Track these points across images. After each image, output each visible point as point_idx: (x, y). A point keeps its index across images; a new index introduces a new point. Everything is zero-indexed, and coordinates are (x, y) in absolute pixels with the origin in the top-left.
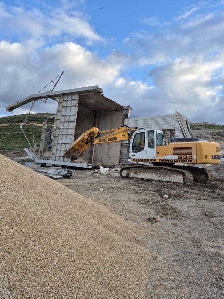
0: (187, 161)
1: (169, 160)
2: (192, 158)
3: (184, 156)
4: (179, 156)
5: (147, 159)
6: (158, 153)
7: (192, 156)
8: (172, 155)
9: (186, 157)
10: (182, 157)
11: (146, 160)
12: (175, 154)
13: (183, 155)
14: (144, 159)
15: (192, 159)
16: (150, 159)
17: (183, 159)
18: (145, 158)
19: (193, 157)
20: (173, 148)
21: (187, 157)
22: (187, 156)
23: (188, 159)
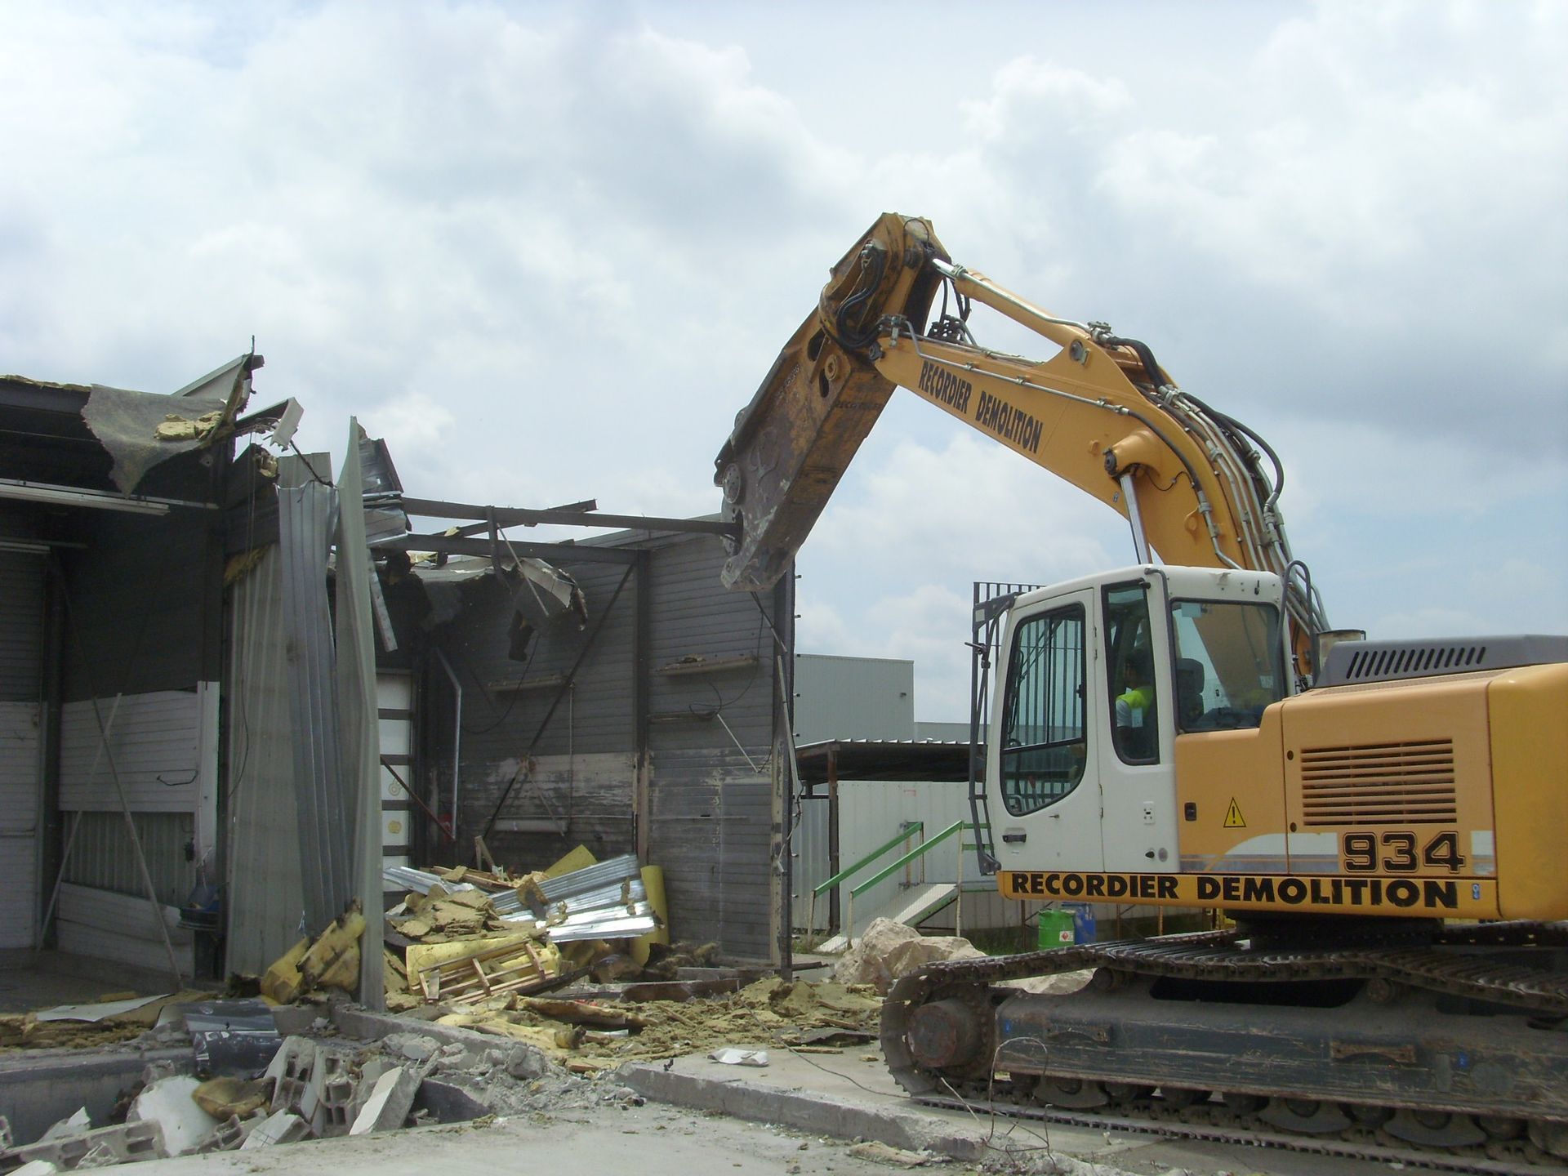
0: (1413, 891)
1: (1276, 882)
2: (1454, 861)
3: (1388, 838)
4: (1348, 840)
5: (1113, 879)
6: (1190, 812)
7: (1451, 838)
8: (1293, 828)
9: (1404, 844)
10: (1371, 852)
11: (1104, 888)
12: (1316, 820)
13: (1378, 831)
14: (1090, 878)
15: (1463, 871)
16: (1133, 879)
17: (1381, 870)
18: (1095, 867)
19: (1461, 851)
20: (1298, 756)
21: (1419, 852)
22: (1410, 838)
23: (1423, 869)
